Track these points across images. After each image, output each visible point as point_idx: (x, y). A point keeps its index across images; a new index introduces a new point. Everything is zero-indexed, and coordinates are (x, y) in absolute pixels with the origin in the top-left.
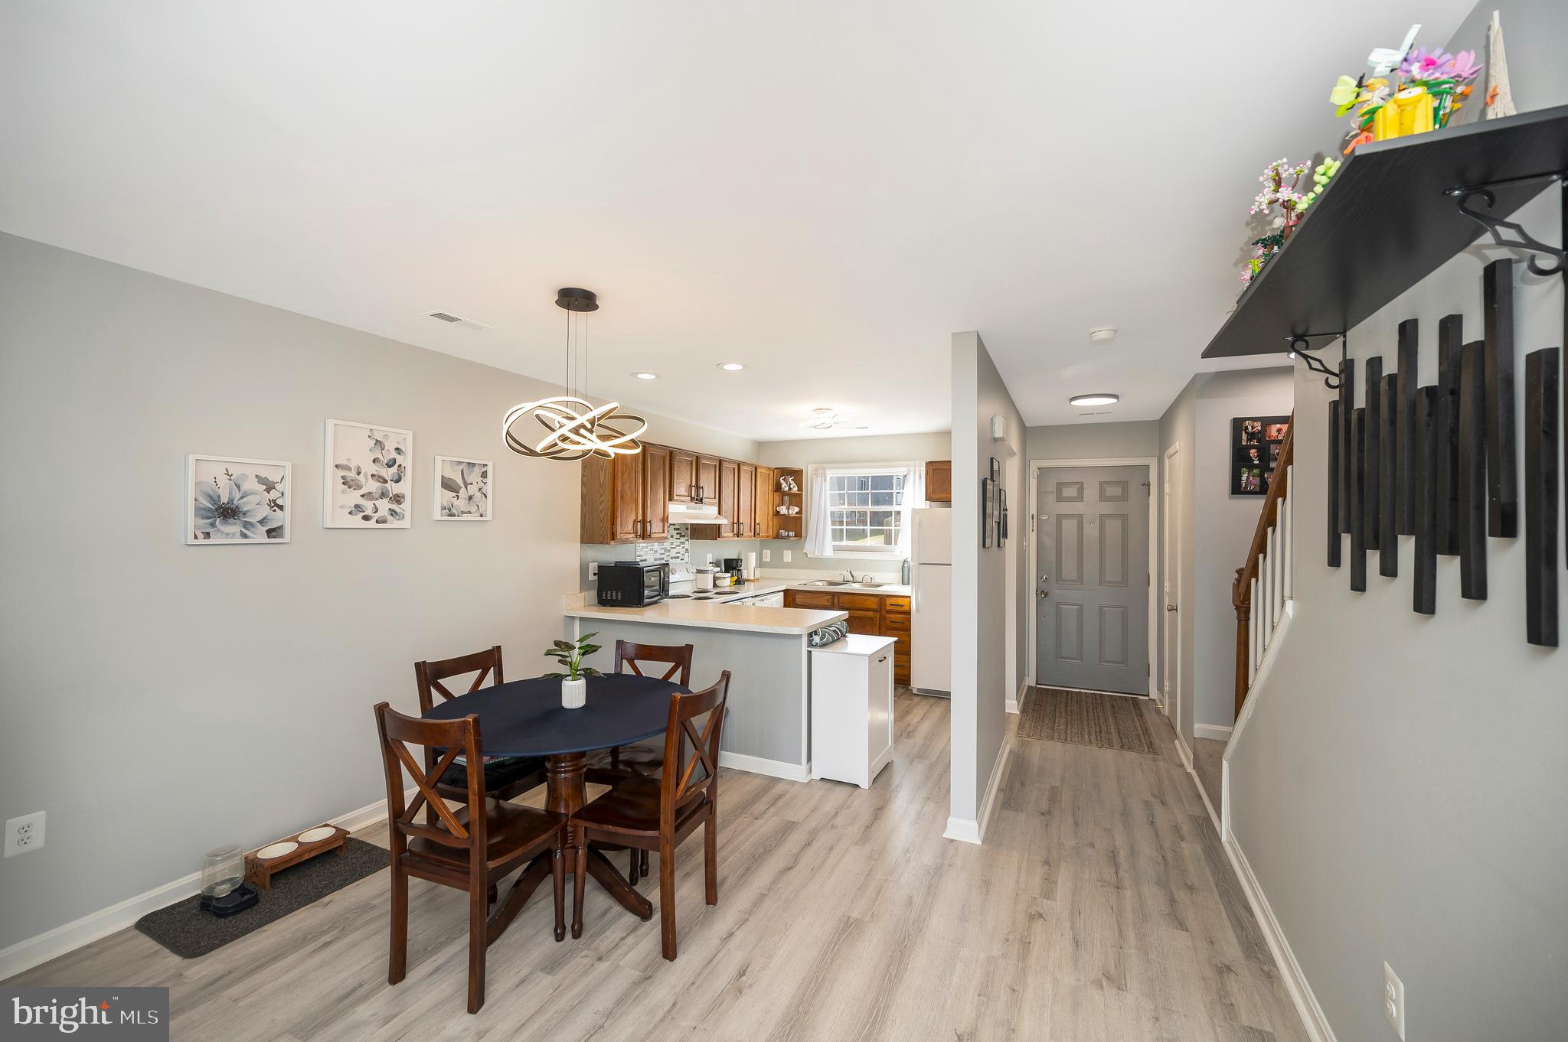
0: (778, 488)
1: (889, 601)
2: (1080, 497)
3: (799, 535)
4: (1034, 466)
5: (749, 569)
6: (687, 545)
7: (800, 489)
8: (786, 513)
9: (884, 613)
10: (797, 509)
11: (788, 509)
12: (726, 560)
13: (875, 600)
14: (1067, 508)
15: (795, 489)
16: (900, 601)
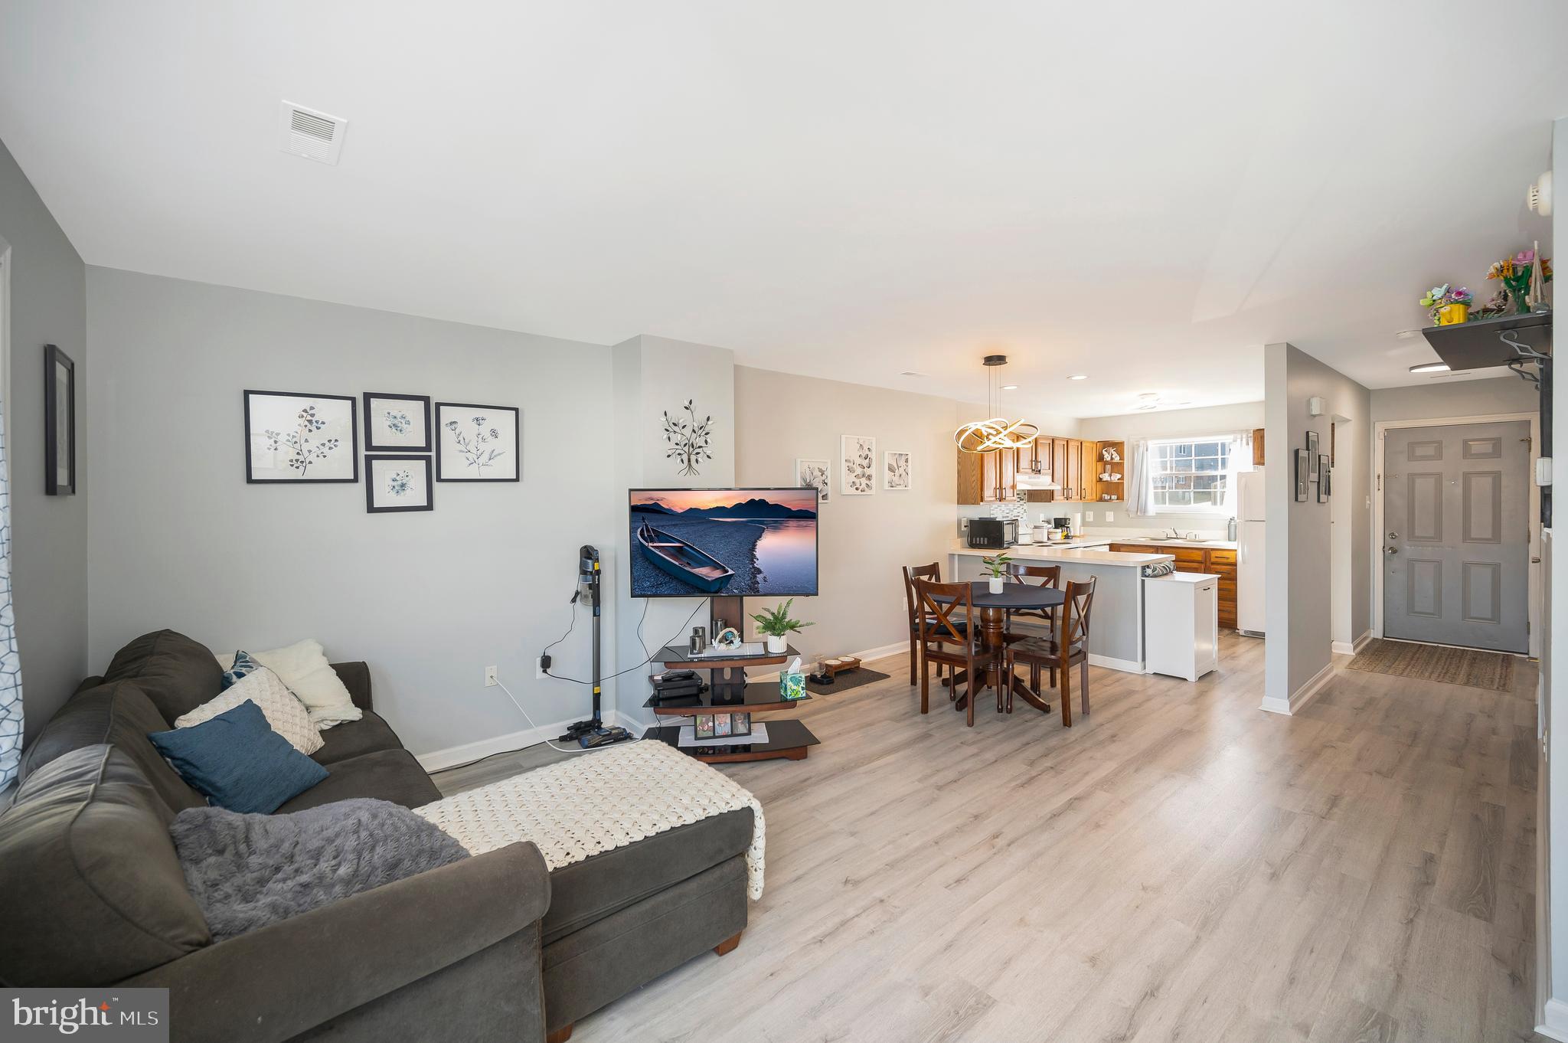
0: (1101, 458)
1: (1213, 554)
2: (1439, 455)
3: (1120, 498)
4: (1379, 429)
5: (1076, 526)
6: (1025, 506)
7: (1122, 458)
8: (1109, 479)
9: (1208, 564)
10: (1119, 476)
11: (1111, 476)
12: (1055, 519)
13: (1202, 552)
14: (1418, 467)
15: (1117, 459)
16: (1225, 554)
